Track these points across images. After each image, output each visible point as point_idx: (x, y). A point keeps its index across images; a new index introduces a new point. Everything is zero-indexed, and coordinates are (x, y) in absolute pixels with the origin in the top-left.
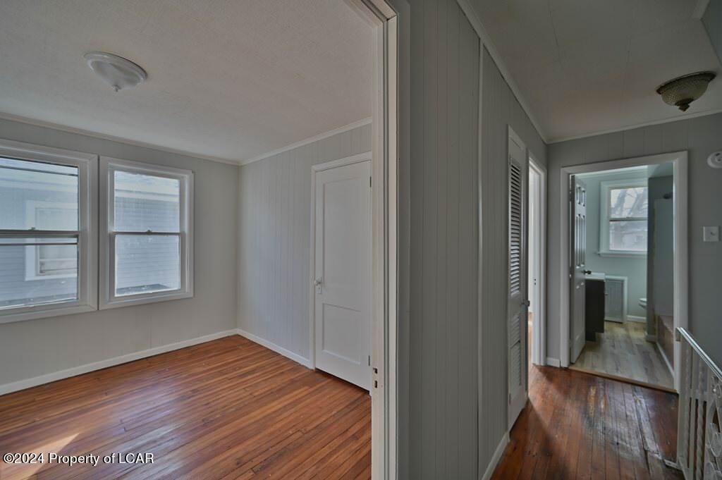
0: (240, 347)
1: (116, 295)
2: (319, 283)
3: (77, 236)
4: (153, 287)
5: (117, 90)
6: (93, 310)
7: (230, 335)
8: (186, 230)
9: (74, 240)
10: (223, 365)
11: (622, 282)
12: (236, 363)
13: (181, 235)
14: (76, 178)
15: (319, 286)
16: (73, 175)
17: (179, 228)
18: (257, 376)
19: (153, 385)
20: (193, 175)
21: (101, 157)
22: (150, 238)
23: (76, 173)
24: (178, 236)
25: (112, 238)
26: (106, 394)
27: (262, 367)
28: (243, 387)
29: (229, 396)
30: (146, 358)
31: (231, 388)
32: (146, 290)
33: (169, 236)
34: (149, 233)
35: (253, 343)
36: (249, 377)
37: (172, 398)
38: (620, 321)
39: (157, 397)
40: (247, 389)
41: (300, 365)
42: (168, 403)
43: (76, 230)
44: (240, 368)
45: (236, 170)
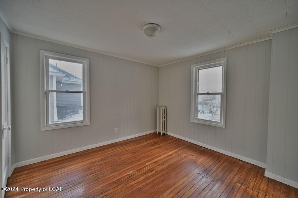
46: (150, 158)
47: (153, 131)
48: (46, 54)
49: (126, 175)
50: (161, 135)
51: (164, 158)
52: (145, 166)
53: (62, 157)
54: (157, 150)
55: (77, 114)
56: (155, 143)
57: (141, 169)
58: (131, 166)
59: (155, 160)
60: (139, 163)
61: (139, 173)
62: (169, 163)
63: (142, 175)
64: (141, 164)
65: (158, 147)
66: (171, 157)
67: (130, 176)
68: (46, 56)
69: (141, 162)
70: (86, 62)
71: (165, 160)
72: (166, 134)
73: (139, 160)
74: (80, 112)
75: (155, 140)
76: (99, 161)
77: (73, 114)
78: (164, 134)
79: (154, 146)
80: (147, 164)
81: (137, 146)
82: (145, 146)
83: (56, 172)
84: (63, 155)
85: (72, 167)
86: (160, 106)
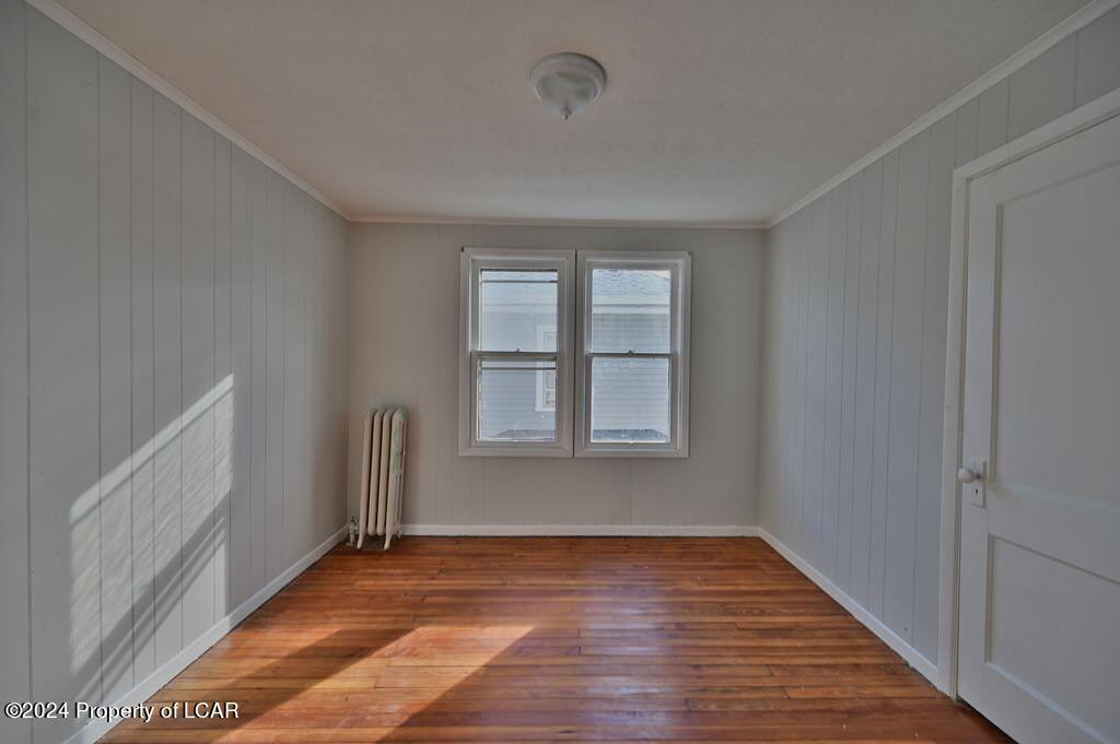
0: (764, 566)
1: (592, 441)
2: (978, 477)
3: (555, 359)
4: (635, 433)
5: (567, 117)
6: (567, 456)
7: (746, 535)
8: (679, 351)
9: (553, 364)
10: (729, 593)
12: (757, 599)
13: (672, 357)
14: (556, 285)
15: (977, 485)
16: (552, 282)
17: (669, 347)
18: (796, 648)
19: (626, 587)
20: (689, 259)
21: (579, 252)
22: (632, 362)
23: (556, 279)
24: (667, 360)
25: (588, 360)
26: (573, 577)
27: (809, 631)
28: (768, 661)
29: (739, 670)
30: (625, 537)
31: (744, 651)
32: (626, 438)
33: (656, 360)
34: (630, 355)
35: (788, 565)
36: (780, 643)
37: (647, 624)
39: (627, 611)
40: (773, 670)
41: (907, 664)
42: (640, 631)
43: (554, 350)
44: (763, 613)
45: (762, 236)
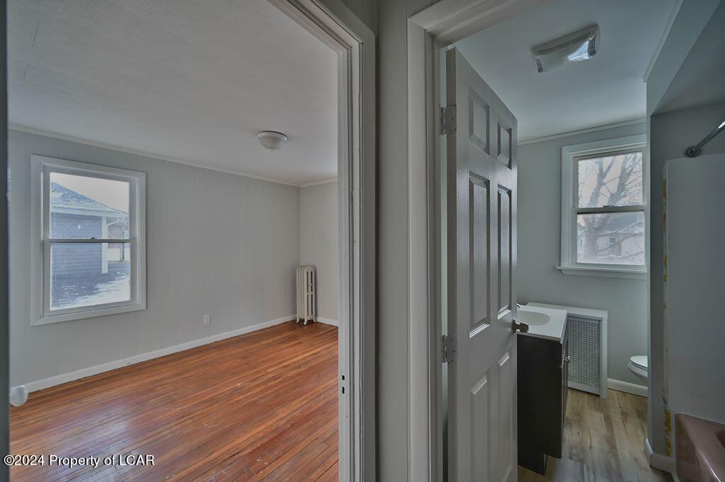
11: (600, 321)
38: (598, 394)
46: (277, 362)
47: (289, 318)
48: (45, 164)
49: (227, 389)
50: (305, 323)
51: (303, 359)
52: (264, 373)
53: (79, 380)
54: (291, 349)
55: (92, 294)
56: (291, 338)
57: (258, 378)
58: (238, 377)
59: (286, 364)
60: (255, 370)
61: (252, 384)
62: (310, 365)
63: (259, 385)
64: (258, 372)
65: (296, 344)
66: (315, 356)
67: (236, 389)
68: (44, 166)
69: (258, 369)
70: (137, 178)
71: (304, 361)
72: (314, 321)
73: (254, 367)
74: (100, 290)
75: (292, 332)
76: (170, 377)
77: (80, 296)
78: (310, 322)
79: (287, 343)
80: (270, 370)
81: (252, 346)
82: (269, 345)
83: (75, 404)
84: (83, 377)
85: (112, 393)
86: (302, 267)
